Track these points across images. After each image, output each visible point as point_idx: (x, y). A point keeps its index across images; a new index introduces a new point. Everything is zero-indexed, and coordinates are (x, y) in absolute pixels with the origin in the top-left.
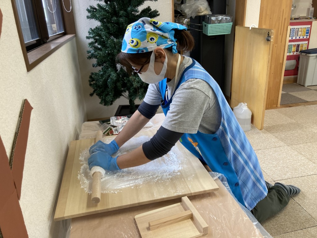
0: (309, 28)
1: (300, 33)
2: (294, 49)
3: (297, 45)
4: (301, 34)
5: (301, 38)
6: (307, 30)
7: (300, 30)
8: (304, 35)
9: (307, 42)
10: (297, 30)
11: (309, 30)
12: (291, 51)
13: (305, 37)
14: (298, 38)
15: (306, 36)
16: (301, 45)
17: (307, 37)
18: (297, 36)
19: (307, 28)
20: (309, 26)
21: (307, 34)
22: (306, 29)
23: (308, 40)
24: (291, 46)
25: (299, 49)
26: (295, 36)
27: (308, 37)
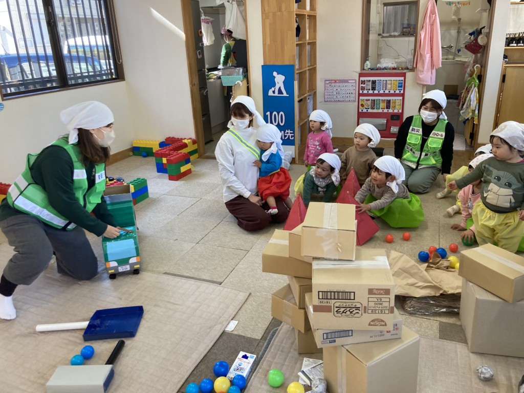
0: (402, 80)
1: (389, 86)
2: (384, 105)
3: (387, 100)
4: (391, 87)
5: (392, 92)
6: (399, 83)
7: (388, 82)
8: (395, 89)
9: (401, 98)
10: (385, 82)
11: (402, 83)
12: (379, 107)
13: (397, 92)
14: (387, 92)
15: (399, 90)
16: (393, 101)
17: (400, 92)
18: (386, 90)
19: (399, 80)
20: (402, 78)
21: (400, 88)
23: (403, 95)
24: (378, 101)
25: (390, 105)
26: (383, 90)
27: (402, 92)
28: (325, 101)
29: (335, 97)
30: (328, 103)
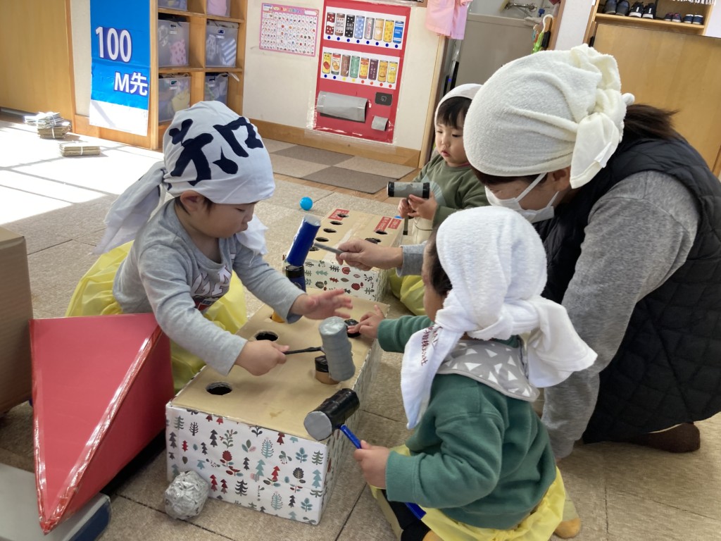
0: (403, 23)
1: (377, 32)
2: (365, 69)
3: (371, 61)
4: (381, 34)
5: (382, 44)
6: (396, 28)
7: (377, 23)
8: (388, 40)
9: (397, 59)
10: (370, 22)
11: (402, 29)
12: (357, 73)
13: (392, 46)
14: (373, 43)
15: (394, 41)
16: (383, 64)
17: (396, 46)
18: (371, 38)
19: (396, 22)
20: (403, 18)
21: (397, 39)
22: (395, 25)
23: (401, 54)
24: (356, 60)
25: (376, 71)
26: (365, 38)
27: (400, 46)
28: (261, 48)
29: (278, 41)
30: (265, 52)
